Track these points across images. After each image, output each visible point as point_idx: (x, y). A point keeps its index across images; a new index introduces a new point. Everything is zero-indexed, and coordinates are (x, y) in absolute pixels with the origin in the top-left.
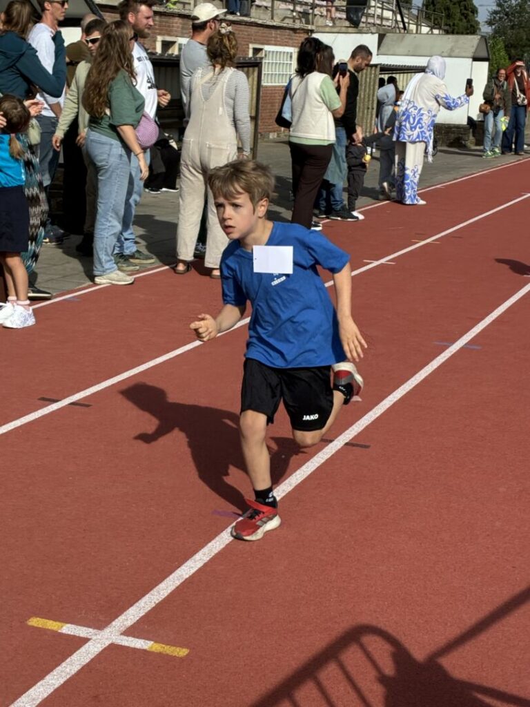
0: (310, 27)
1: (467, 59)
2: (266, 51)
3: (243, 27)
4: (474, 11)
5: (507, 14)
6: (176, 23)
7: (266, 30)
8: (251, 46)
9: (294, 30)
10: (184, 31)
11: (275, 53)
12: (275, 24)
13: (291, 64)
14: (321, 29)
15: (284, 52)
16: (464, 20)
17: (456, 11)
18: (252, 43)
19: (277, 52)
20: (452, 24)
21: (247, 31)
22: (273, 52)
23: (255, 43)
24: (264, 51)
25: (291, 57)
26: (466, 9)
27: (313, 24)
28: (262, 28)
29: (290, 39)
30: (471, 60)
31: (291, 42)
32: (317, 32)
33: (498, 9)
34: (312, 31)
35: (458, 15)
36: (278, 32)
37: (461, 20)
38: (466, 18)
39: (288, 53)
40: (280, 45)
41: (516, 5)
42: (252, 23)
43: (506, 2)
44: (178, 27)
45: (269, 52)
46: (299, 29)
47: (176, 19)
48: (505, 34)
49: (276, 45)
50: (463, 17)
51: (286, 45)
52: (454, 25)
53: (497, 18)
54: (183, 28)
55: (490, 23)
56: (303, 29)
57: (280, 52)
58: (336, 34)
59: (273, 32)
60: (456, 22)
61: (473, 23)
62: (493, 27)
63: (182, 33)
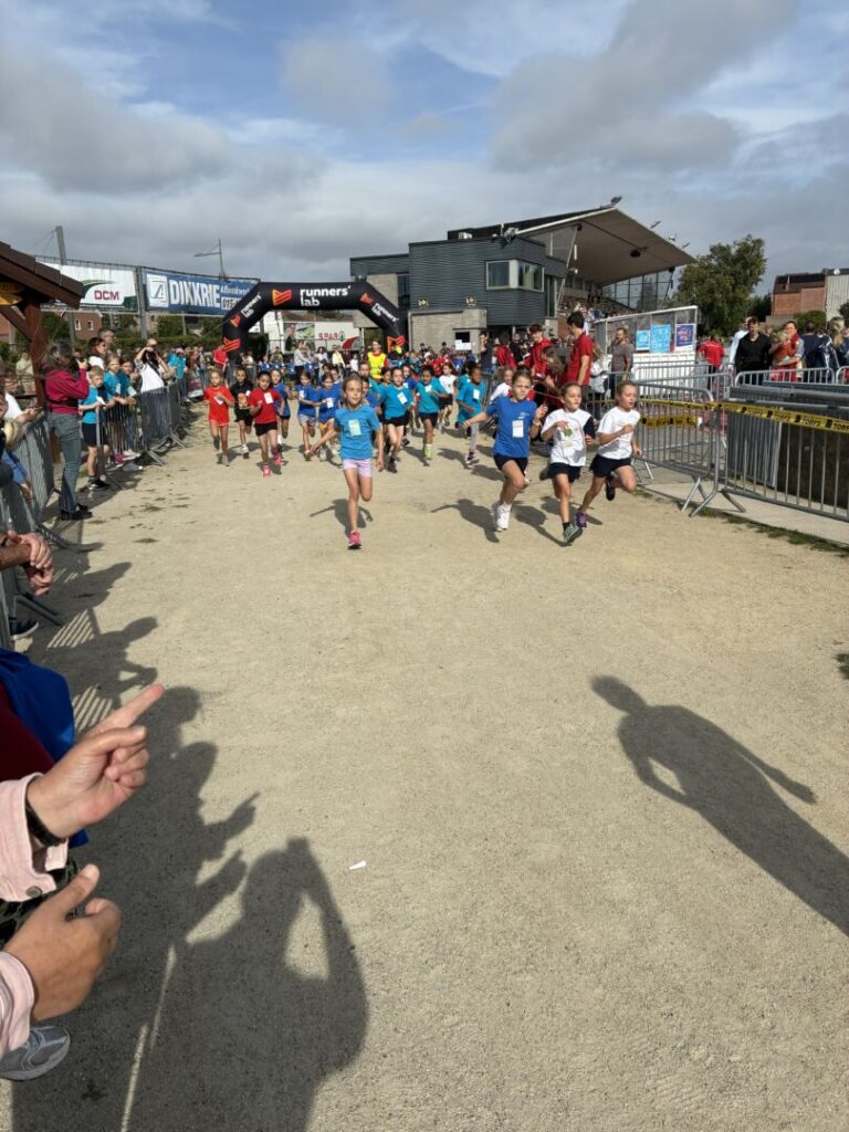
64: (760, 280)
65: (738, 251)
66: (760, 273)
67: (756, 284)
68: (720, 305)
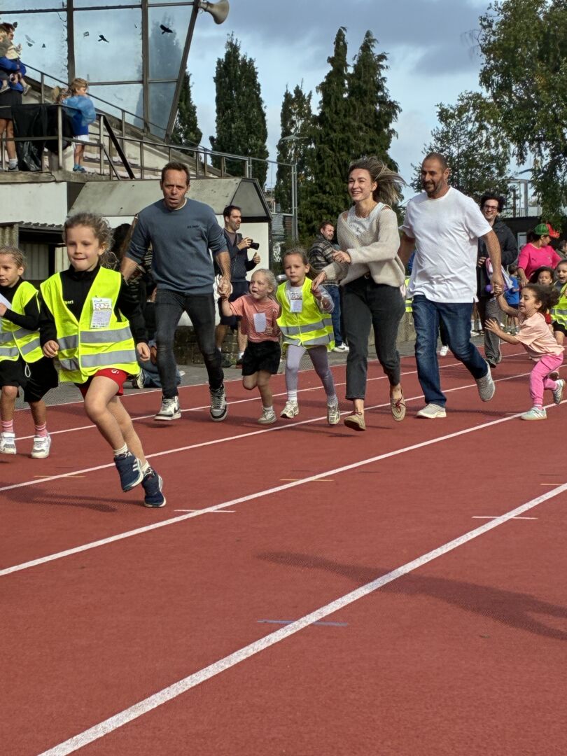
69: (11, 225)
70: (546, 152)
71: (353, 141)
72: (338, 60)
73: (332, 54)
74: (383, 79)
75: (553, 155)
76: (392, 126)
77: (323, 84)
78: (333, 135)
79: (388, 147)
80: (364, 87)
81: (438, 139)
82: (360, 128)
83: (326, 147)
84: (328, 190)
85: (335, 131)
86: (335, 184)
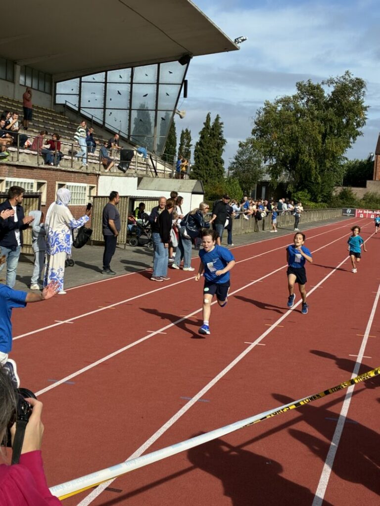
0: (97, 172)
1: (188, 194)
2: (67, 186)
3: (52, 172)
4: (222, 162)
5: (240, 164)
6: (5, 169)
7: (67, 173)
8: (57, 183)
9: (87, 174)
10: (10, 174)
11: (74, 187)
12: (73, 170)
13: (85, 193)
14: (104, 174)
15: (80, 187)
16: (216, 167)
17: (212, 163)
18: (58, 181)
19: (75, 186)
20: (208, 169)
21: (55, 174)
22: (73, 186)
23: (60, 181)
24: (66, 186)
25: (85, 189)
26: (217, 161)
27: (100, 170)
28: (65, 173)
29: (84, 179)
30: (191, 194)
31: (85, 181)
32: (102, 175)
33: (235, 161)
34: (99, 175)
35: (213, 164)
36: (76, 174)
37: (214, 167)
38: (217, 166)
39: (83, 187)
40: (77, 182)
41: (246, 159)
42: (57, 169)
43: (239, 157)
44: (6, 171)
45: (70, 186)
46: (90, 173)
47: (5, 167)
48: (240, 176)
49: (75, 182)
50: (215, 165)
51: (81, 182)
52: (210, 170)
53: (235, 166)
54: (9, 172)
55: (230, 169)
56: (93, 173)
57: (78, 187)
58: (114, 177)
59: (73, 175)
60: (211, 168)
61: (221, 169)
62: (233, 171)
63: (9, 175)
64: (358, 134)
65: (333, 93)
66: (358, 125)
67: (354, 138)
68: (306, 159)
69: (127, 197)
70: (274, 160)
71: (210, 152)
72: (207, 124)
73: (205, 121)
74: (222, 131)
75: (277, 161)
76: (223, 147)
77: (201, 132)
78: (204, 150)
79: (221, 155)
80: (215, 133)
81: (239, 153)
82: (213, 148)
83: (201, 154)
84: (200, 168)
85: (204, 148)
86: (203, 166)
